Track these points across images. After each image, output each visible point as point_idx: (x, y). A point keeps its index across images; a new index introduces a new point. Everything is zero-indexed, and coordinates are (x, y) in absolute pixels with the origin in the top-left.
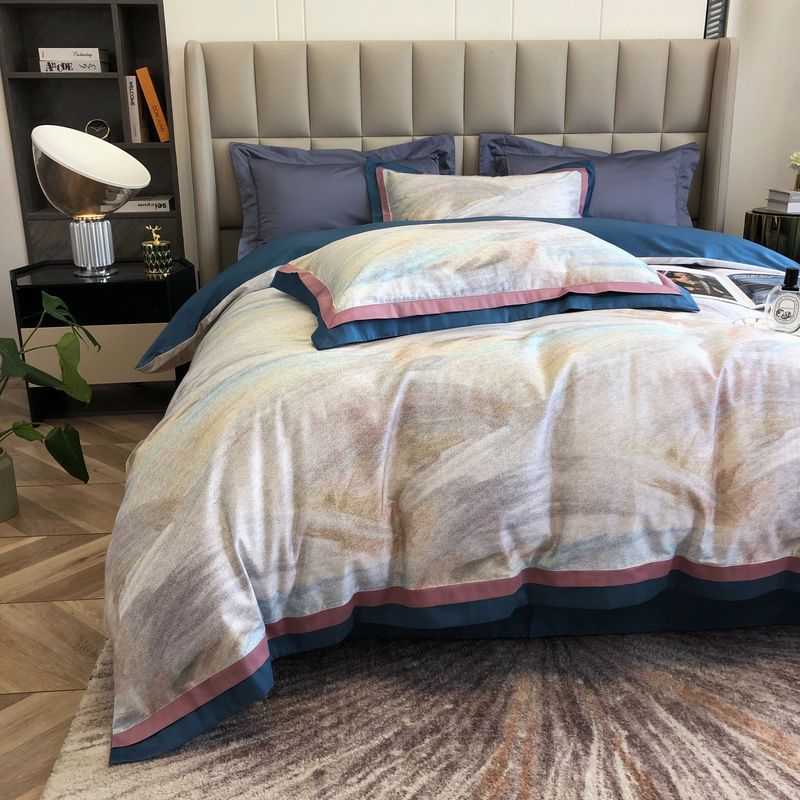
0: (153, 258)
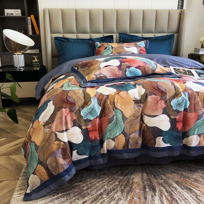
0: (35, 65)
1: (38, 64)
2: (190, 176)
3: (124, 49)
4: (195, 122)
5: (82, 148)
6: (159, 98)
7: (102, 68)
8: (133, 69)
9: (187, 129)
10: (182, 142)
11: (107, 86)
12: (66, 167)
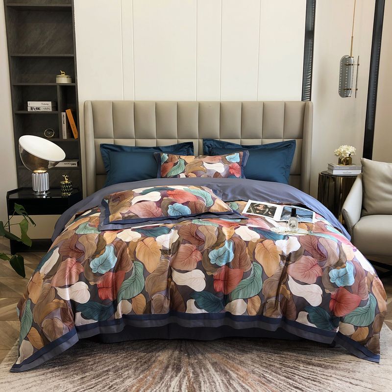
0: (64, 188)
1: (69, 188)
2: (237, 358)
3: (204, 166)
4: (240, 282)
5: (88, 310)
6: (195, 247)
7: (133, 204)
8: (178, 205)
9: (230, 290)
10: (223, 309)
11: (133, 230)
12: (65, 332)
